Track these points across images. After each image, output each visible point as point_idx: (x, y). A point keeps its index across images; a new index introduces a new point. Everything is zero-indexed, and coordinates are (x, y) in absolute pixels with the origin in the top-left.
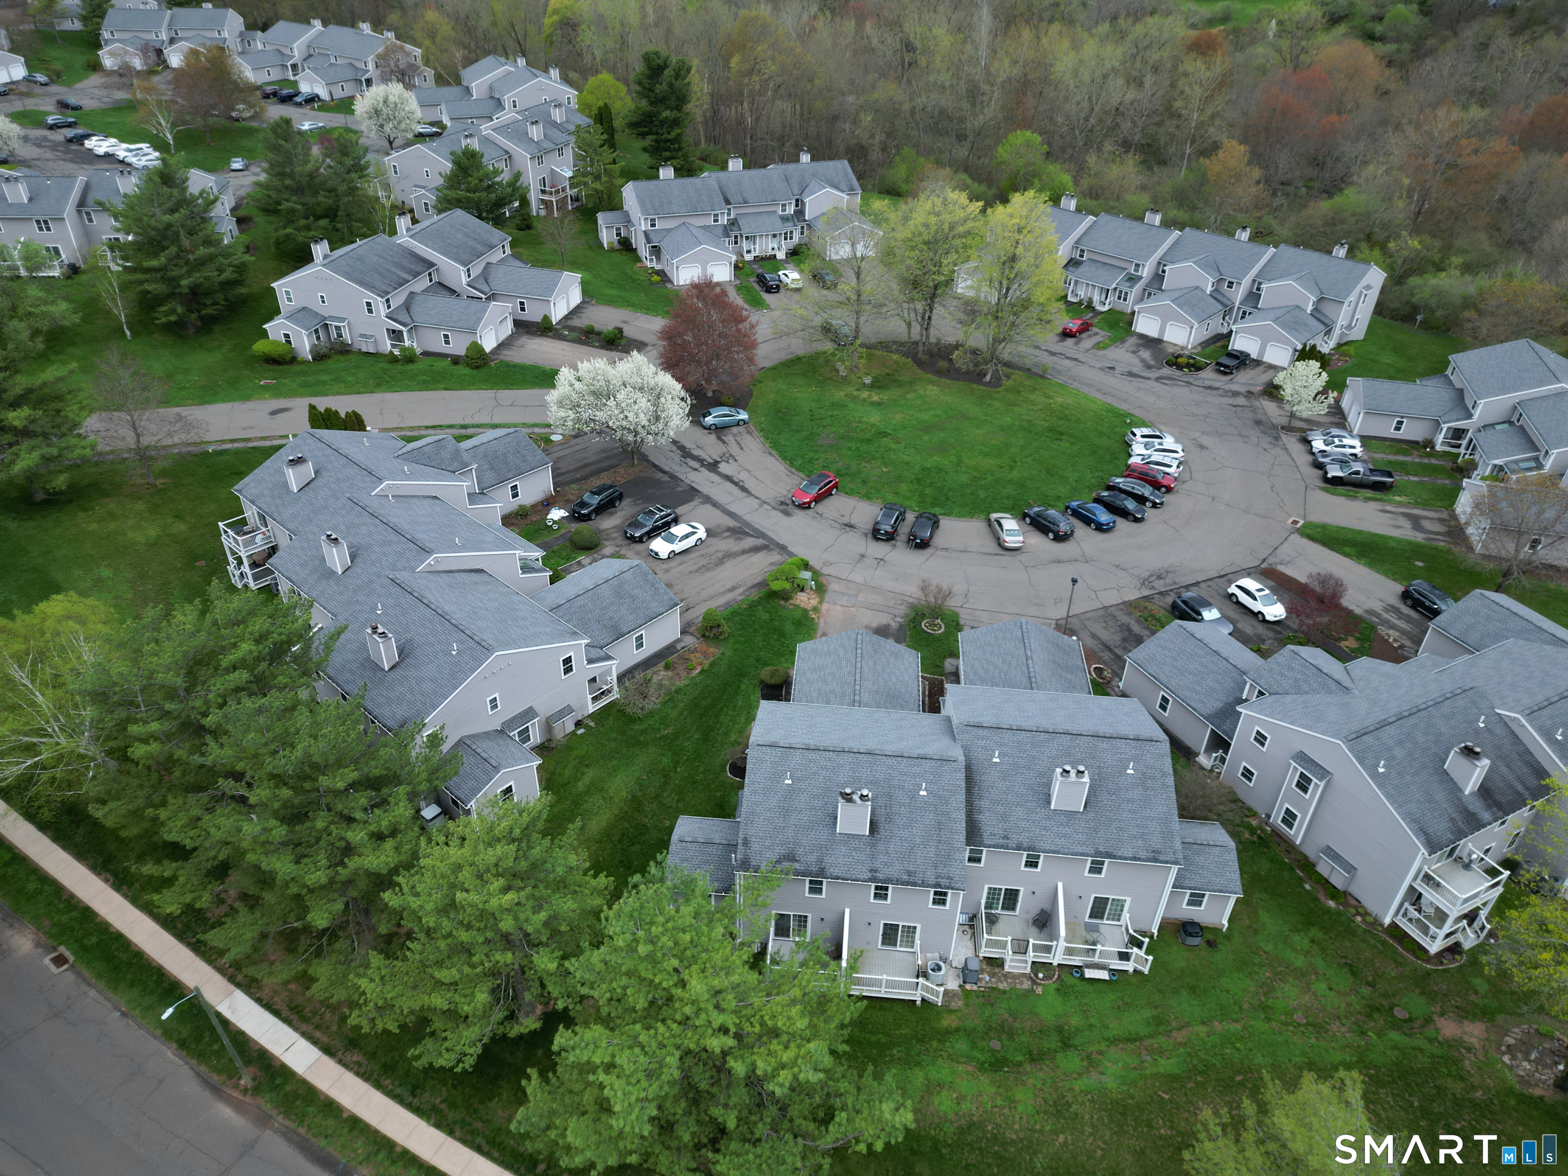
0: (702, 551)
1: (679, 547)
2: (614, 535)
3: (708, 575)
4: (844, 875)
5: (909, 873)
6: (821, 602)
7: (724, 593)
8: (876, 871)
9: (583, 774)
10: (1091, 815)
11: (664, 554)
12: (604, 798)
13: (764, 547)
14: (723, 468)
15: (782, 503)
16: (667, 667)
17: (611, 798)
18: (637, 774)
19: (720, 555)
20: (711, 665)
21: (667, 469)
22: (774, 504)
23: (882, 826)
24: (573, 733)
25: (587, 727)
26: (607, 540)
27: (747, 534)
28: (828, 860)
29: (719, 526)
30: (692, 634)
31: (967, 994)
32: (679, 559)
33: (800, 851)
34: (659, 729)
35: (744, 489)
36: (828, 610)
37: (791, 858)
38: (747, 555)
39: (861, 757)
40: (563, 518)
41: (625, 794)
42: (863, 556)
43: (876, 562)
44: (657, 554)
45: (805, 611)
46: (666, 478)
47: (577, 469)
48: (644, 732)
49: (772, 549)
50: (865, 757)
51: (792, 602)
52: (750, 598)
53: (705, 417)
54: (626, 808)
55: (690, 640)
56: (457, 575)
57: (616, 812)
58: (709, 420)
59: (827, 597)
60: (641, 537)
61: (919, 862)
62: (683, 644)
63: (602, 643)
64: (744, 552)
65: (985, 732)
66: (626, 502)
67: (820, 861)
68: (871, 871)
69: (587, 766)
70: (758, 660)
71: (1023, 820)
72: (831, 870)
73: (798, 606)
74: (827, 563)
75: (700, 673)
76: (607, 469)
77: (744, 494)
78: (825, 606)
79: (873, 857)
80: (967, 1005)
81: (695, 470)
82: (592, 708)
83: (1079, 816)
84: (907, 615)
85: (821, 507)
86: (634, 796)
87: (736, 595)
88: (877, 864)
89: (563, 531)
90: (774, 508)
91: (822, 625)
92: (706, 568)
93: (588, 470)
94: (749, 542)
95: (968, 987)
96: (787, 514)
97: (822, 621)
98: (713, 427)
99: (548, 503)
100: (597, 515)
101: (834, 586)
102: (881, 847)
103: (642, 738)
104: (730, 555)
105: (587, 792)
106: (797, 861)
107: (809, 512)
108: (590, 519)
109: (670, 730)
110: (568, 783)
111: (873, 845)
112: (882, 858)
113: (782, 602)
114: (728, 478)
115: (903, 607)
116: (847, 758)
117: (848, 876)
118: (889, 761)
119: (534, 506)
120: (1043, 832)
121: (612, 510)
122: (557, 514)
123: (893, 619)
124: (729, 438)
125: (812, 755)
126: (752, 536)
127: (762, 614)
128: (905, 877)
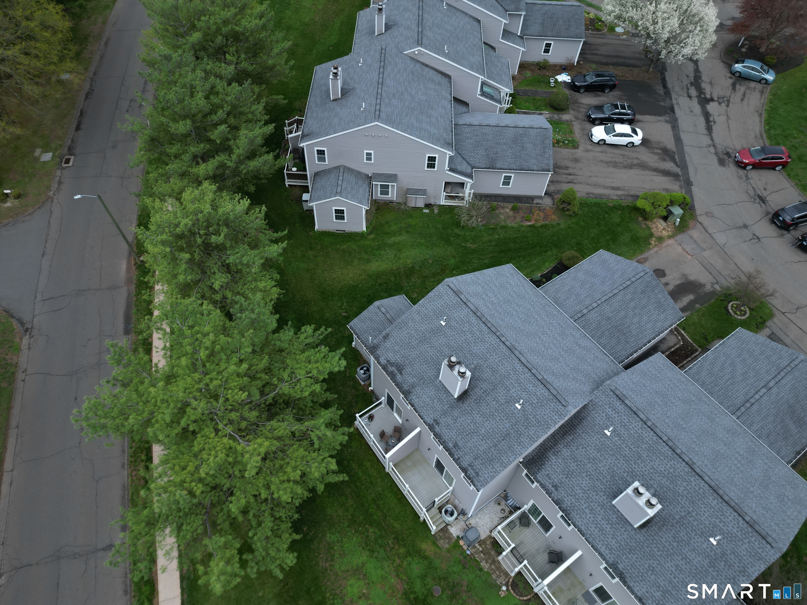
0: (626, 152)
1: (610, 139)
2: (582, 110)
3: (611, 170)
4: (417, 407)
5: (456, 445)
6: (670, 237)
7: (607, 188)
8: (438, 423)
9: (401, 234)
10: (640, 537)
11: (596, 139)
12: (396, 256)
13: (676, 176)
14: (712, 107)
15: (728, 154)
16: (513, 209)
17: (400, 258)
18: (427, 257)
19: (635, 162)
20: (542, 226)
21: (669, 85)
22: (720, 150)
23: (470, 401)
24: (420, 209)
25: (432, 211)
26: (574, 110)
27: (673, 159)
28: (418, 390)
29: (659, 143)
30: (553, 199)
31: (456, 545)
32: (605, 148)
33: (408, 369)
34: (467, 241)
35: (709, 129)
36: (668, 245)
37: (400, 369)
38: (656, 173)
39: (502, 346)
40: (565, 82)
41: (409, 262)
42: (745, 226)
43: (751, 236)
44: (592, 136)
45: (651, 235)
46: (661, 91)
47: (608, 56)
48: (458, 236)
49: (679, 180)
50: (505, 350)
51: (649, 223)
52: (620, 202)
53: (737, 62)
54: (402, 270)
55: (548, 202)
56: (427, 69)
57: (394, 268)
58: (738, 67)
59: (680, 237)
60: (595, 119)
61: (469, 445)
62: (540, 201)
63: (477, 165)
64: (656, 170)
65: (621, 407)
66: (616, 93)
67: (413, 386)
68: (435, 420)
69: (408, 232)
70: (578, 244)
71: (582, 489)
72: (413, 397)
73: (649, 228)
74: (708, 214)
75: (530, 226)
76: (628, 66)
77: (706, 132)
78: (671, 241)
79: (445, 414)
80: (448, 551)
81: (690, 97)
82: (443, 202)
83: (629, 528)
84: (728, 288)
85: (754, 175)
86: (413, 267)
87: (613, 194)
88: (442, 421)
89: (555, 90)
90: (716, 154)
91: (652, 252)
92: (615, 165)
93: (615, 60)
94: (669, 166)
95: (461, 543)
96: (722, 162)
97: (656, 249)
98: (737, 75)
99: (564, 69)
100: (586, 91)
101: (695, 233)
102: (456, 413)
103: (452, 239)
104: (643, 166)
105: (391, 246)
106: (401, 373)
107: (741, 172)
108: (578, 91)
109: (473, 246)
110: (388, 234)
111: (452, 407)
112: (449, 420)
113: (640, 219)
114: (707, 115)
115: (732, 281)
116: (493, 340)
117: (419, 410)
118: (518, 366)
119: (555, 66)
120: (587, 511)
121: (600, 93)
122: (564, 78)
123: (712, 284)
124: (741, 89)
125: (473, 319)
126: (676, 163)
127: (616, 218)
128: (451, 445)
